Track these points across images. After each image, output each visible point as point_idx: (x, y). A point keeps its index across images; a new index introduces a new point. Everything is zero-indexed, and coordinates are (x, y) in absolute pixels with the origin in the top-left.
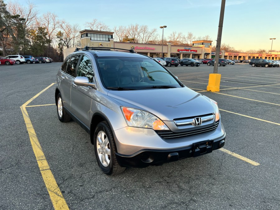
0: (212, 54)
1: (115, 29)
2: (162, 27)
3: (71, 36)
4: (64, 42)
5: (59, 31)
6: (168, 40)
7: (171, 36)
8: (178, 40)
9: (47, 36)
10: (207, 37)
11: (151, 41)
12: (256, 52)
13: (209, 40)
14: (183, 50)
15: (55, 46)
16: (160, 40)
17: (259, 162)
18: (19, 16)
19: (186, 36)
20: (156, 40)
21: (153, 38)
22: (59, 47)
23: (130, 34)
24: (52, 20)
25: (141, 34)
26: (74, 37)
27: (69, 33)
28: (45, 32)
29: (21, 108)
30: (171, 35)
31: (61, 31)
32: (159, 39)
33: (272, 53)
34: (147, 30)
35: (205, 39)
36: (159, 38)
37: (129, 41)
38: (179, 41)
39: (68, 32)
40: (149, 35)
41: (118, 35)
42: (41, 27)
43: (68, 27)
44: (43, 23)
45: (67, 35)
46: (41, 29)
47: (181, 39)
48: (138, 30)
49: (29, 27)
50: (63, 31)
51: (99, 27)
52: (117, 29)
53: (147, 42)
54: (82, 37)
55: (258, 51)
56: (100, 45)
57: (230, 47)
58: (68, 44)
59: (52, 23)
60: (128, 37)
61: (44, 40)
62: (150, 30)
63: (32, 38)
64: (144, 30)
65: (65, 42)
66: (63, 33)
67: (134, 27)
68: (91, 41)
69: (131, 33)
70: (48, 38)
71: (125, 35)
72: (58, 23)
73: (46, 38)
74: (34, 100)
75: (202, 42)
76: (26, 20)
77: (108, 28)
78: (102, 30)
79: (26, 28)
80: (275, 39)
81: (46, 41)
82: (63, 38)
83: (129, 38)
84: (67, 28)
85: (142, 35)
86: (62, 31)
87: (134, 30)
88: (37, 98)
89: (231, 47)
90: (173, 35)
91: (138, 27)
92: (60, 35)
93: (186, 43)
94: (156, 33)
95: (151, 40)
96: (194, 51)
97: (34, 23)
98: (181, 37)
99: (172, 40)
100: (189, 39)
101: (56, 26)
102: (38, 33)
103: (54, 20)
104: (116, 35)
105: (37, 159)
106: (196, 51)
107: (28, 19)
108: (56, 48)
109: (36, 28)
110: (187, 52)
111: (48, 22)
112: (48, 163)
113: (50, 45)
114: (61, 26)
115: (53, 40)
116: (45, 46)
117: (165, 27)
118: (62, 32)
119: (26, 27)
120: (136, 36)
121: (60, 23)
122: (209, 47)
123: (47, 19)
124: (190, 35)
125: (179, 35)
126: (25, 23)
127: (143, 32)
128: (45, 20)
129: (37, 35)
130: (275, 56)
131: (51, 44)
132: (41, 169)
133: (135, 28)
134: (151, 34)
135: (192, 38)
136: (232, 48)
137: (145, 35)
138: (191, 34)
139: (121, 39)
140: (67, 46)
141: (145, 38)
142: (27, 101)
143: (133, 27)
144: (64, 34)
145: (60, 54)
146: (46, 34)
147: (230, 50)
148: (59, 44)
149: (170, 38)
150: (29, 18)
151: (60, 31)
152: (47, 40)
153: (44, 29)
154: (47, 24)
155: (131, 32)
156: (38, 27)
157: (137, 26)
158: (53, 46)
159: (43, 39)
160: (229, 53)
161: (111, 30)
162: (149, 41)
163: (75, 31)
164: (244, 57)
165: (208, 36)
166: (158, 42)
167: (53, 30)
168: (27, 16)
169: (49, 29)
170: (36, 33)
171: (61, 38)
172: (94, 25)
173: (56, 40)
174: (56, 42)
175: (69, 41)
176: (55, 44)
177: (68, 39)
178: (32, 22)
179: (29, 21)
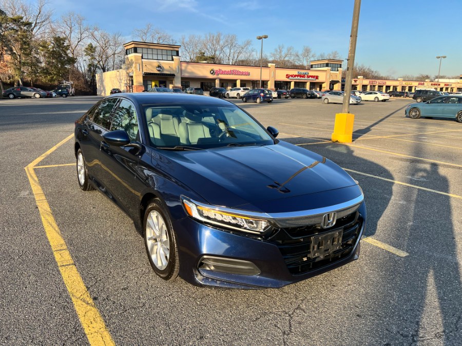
0: (342, 81)
1: (182, 40)
2: (260, 38)
3: (110, 52)
4: (97, 62)
5: (89, 43)
6: (271, 59)
7: (275, 53)
8: (286, 59)
9: (68, 51)
11: (243, 61)
12: (414, 79)
13: (337, 58)
14: (295, 76)
15: (83, 69)
16: (257, 59)
17: (407, 252)
18: (22, 18)
19: (300, 52)
20: (251, 58)
21: (246, 55)
22: (89, 70)
23: (207, 49)
24: (77, 25)
25: (225, 48)
26: (114, 54)
27: (106, 47)
28: (65, 44)
29: (26, 170)
30: (276, 51)
31: (93, 44)
33: (440, 80)
34: (236, 42)
35: (332, 58)
36: (255, 56)
37: (205, 60)
38: (288, 61)
39: (104, 46)
40: (239, 51)
41: (188, 50)
42: (59, 37)
43: (105, 37)
44: (61, 30)
45: (102, 49)
46: (59, 41)
47: (292, 58)
48: (221, 43)
49: (39, 36)
50: (96, 43)
51: (157, 36)
52: (187, 40)
53: (236, 62)
54: (128, 53)
55: (418, 78)
56: (158, 67)
57: (372, 70)
58: (104, 65)
59: (77, 31)
60: (204, 53)
61: (64, 58)
63: (44, 56)
64: (231, 44)
65: (99, 62)
67: (215, 38)
68: (143, 60)
69: (209, 47)
70: (71, 55)
71: (200, 51)
72: (87, 30)
73: (67, 55)
74: (47, 157)
75: (327, 62)
76: (33, 25)
77: (171, 39)
78: (161, 42)
79: (33, 39)
80: (445, 57)
81: (67, 60)
82: (96, 54)
83: (205, 55)
84: (103, 39)
85: (227, 50)
86: (94, 44)
87: (214, 42)
88: (53, 153)
89: (374, 71)
90: (279, 50)
91: (222, 37)
92: (91, 49)
93: (301, 64)
94: (250, 48)
95: (243, 59)
96: (312, 77)
97: (47, 31)
98: (293, 53)
99: (277, 58)
100: (305, 58)
101: (84, 35)
102: (53, 47)
103: (80, 25)
104: (184, 50)
105: (53, 250)
106: (317, 77)
107: (36, 23)
108: (83, 71)
109: (49, 39)
110: (302, 78)
111: (71, 29)
112: (71, 255)
113: (74, 66)
114: (92, 35)
115: (80, 59)
116: (66, 68)
117: (266, 37)
118: (94, 46)
119: (33, 36)
120: (217, 53)
121: (91, 31)
122: (338, 71)
123: (69, 23)
124: (307, 51)
125: (288, 50)
126: (32, 30)
127: (229, 46)
128: (65, 25)
129: (51, 50)
130: (446, 85)
132: (59, 264)
134: (243, 48)
135: (311, 55)
136: (375, 72)
137: (232, 51)
138: (309, 50)
139: (192, 57)
140: (102, 69)
141: (232, 55)
143: (213, 37)
144: (98, 49)
145: (91, 83)
146: (67, 48)
147: (373, 76)
148: (90, 65)
149: (274, 55)
150: (38, 22)
151: (91, 44)
152: (69, 58)
153: (64, 39)
154: (68, 32)
155: (209, 45)
156: (54, 37)
157: (219, 36)
158: (79, 68)
159: (62, 56)
160: (370, 80)
161: (176, 43)
162: (239, 61)
163: (116, 44)
164: (394, 86)
165: (336, 52)
166: (255, 63)
167: (78, 42)
168: (35, 19)
169: (72, 40)
170: (49, 47)
171: (92, 55)
172: (148, 34)
173: (84, 58)
174: (85, 62)
175: (106, 60)
176: (82, 65)
177: (104, 57)
178: (43, 28)
179: (38, 27)
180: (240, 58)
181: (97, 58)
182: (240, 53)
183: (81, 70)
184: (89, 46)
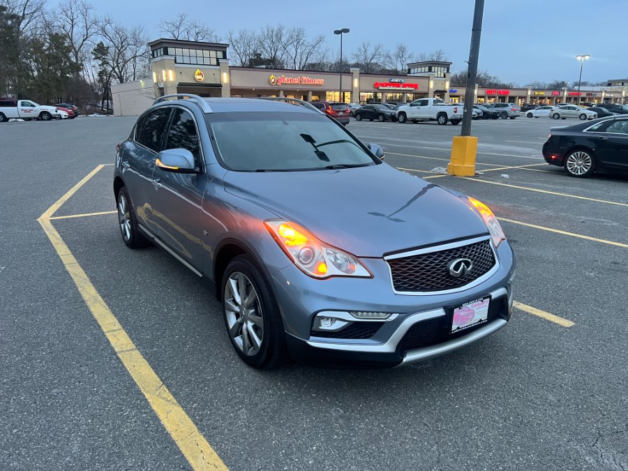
0: (450, 91)
1: (229, 36)
2: (337, 32)
3: (128, 54)
4: (111, 69)
5: (98, 42)
6: (352, 62)
7: (359, 53)
8: (374, 61)
9: (71, 54)
10: (439, 54)
11: (313, 65)
12: (546, 88)
13: (443, 60)
15: (91, 77)
16: (333, 62)
18: (4, 8)
19: (393, 51)
20: (325, 61)
21: (319, 57)
22: (101, 80)
23: (264, 48)
24: (81, 16)
25: (290, 47)
26: (135, 57)
27: (122, 47)
28: (66, 44)
29: (40, 222)
30: (360, 50)
31: (104, 43)
32: (332, 59)
33: (582, 88)
34: (303, 39)
35: (435, 59)
37: (263, 64)
38: (376, 64)
39: (120, 45)
40: (308, 51)
41: (238, 50)
42: (56, 34)
43: (120, 33)
44: (60, 24)
45: (117, 50)
46: (57, 40)
47: (382, 59)
48: (284, 39)
49: (29, 34)
51: (193, 32)
52: (236, 36)
53: (304, 67)
54: (155, 56)
55: (551, 85)
56: (198, 75)
57: (490, 75)
58: (120, 73)
59: (81, 24)
60: (260, 55)
61: (65, 64)
62: (309, 39)
63: (36, 61)
64: (297, 39)
65: (114, 68)
66: (108, 48)
67: (274, 33)
68: (176, 65)
69: (266, 45)
70: (74, 60)
71: (255, 52)
72: (95, 23)
73: (68, 59)
74: (65, 204)
75: (429, 65)
76: (20, 17)
77: (213, 34)
78: (200, 39)
79: (20, 37)
81: (68, 67)
82: (109, 58)
83: (262, 57)
84: (118, 36)
85: (291, 49)
86: (106, 43)
87: (274, 38)
88: (71, 197)
89: (493, 76)
90: (363, 50)
91: (284, 32)
92: (101, 51)
93: (394, 68)
94: (323, 46)
95: (314, 62)
96: (411, 86)
97: (39, 25)
98: (382, 53)
99: (361, 61)
100: (399, 59)
101: (91, 30)
102: (49, 49)
103: (85, 15)
104: (233, 51)
107: (24, 14)
108: (92, 81)
109: (43, 36)
111: (72, 21)
113: (78, 75)
114: (103, 30)
115: (87, 65)
116: (67, 77)
117: (346, 31)
118: (105, 46)
119: (19, 33)
120: (279, 53)
121: (101, 24)
122: (444, 77)
123: (69, 14)
124: (402, 50)
125: (376, 50)
126: (19, 25)
127: (295, 43)
128: (64, 16)
129: (46, 52)
130: (588, 94)
131: (81, 73)
133: (277, 35)
134: (314, 47)
135: (406, 56)
136: (494, 78)
137: (299, 51)
138: (404, 48)
139: (244, 60)
140: (119, 78)
141: (298, 57)
142: (50, 206)
143: (272, 32)
144: (112, 50)
146: (68, 50)
147: (490, 84)
148: (100, 74)
149: (357, 55)
150: (26, 13)
151: (101, 43)
152: (72, 63)
153: (64, 37)
154: (68, 27)
155: (267, 43)
156: (49, 35)
157: (280, 30)
158: (86, 77)
159: (61, 61)
160: (489, 90)
161: (220, 40)
162: (309, 65)
163: (137, 42)
164: (520, 98)
165: (440, 51)
166: (330, 67)
167: (84, 40)
168: (22, 8)
169: (75, 38)
170: (44, 48)
171: (104, 59)
172: (182, 28)
173: (93, 63)
174: (93, 69)
175: (124, 65)
176: (90, 73)
177: (120, 61)
178: (34, 22)
179: (27, 21)
180: (309, 61)
181: (111, 62)
182: (310, 53)
183: (88, 80)
184: (98, 45)
